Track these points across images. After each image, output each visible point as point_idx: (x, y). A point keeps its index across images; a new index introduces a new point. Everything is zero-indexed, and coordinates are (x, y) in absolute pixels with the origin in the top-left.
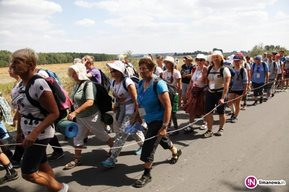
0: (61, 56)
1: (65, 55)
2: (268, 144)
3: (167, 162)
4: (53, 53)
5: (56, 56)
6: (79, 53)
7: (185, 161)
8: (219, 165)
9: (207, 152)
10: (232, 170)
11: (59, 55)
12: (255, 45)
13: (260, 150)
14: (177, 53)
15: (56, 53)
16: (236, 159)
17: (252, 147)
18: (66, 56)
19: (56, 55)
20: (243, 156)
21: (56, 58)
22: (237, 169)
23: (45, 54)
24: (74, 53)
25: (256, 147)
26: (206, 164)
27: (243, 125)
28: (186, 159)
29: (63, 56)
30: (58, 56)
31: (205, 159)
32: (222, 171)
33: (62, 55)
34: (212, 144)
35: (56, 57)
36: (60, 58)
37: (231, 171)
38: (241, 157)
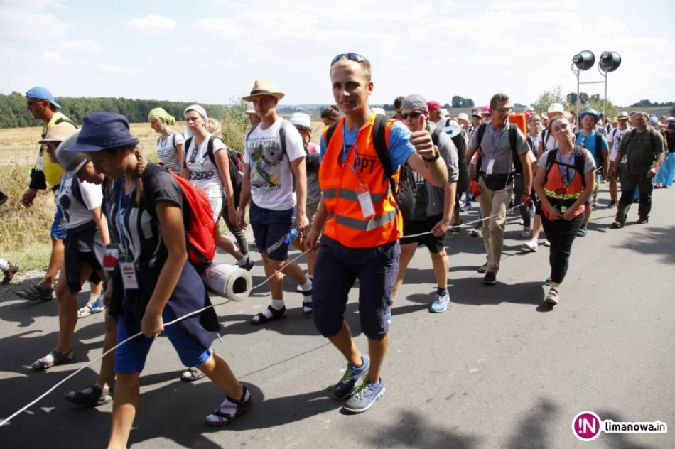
0: (89, 107)
1: (99, 104)
2: (544, 328)
5: (76, 106)
6: (134, 99)
8: (422, 384)
9: (399, 351)
10: (452, 395)
11: (85, 104)
12: (545, 92)
13: (525, 344)
15: (76, 99)
16: (467, 367)
17: (508, 336)
18: (102, 106)
19: (77, 103)
20: (483, 359)
22: (465, 394)
25: (515, 337)
26: (392, 380)
29: (93, 106)
30: (81, 106)
31: (392, 368)
32: (426, 399)
34: (414, 328)
35: (77, 109)
36: (86, 109)
37: (448, 399)
38: (479, 361)
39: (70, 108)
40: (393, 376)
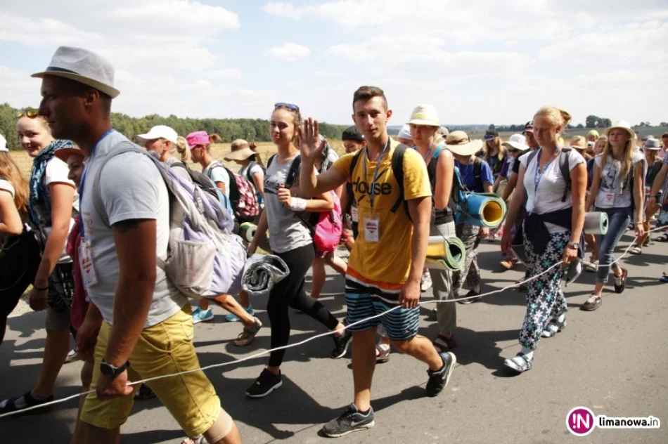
0: (231, 127)
1: (239, 125)
3: (412, 393)
4: (215, 120)
7: (453, 392)
11: (227, 124)
14: (495, 125)
15: (220, 120)
16: (590, 403)
18: (241, 126)
19: (221, 123)
21: (219, 130)
23: (197, 121)
24: (259, 120)
27: (627, 314)
28: (456, 386)
29: (234, 127)
30: (223, 126)
31: (507, 392)
33: (233, 124)
35: (221, 129)
36: (228, 129)
38: (605, 398)
39: (215, 128)
40: (508, 402)
